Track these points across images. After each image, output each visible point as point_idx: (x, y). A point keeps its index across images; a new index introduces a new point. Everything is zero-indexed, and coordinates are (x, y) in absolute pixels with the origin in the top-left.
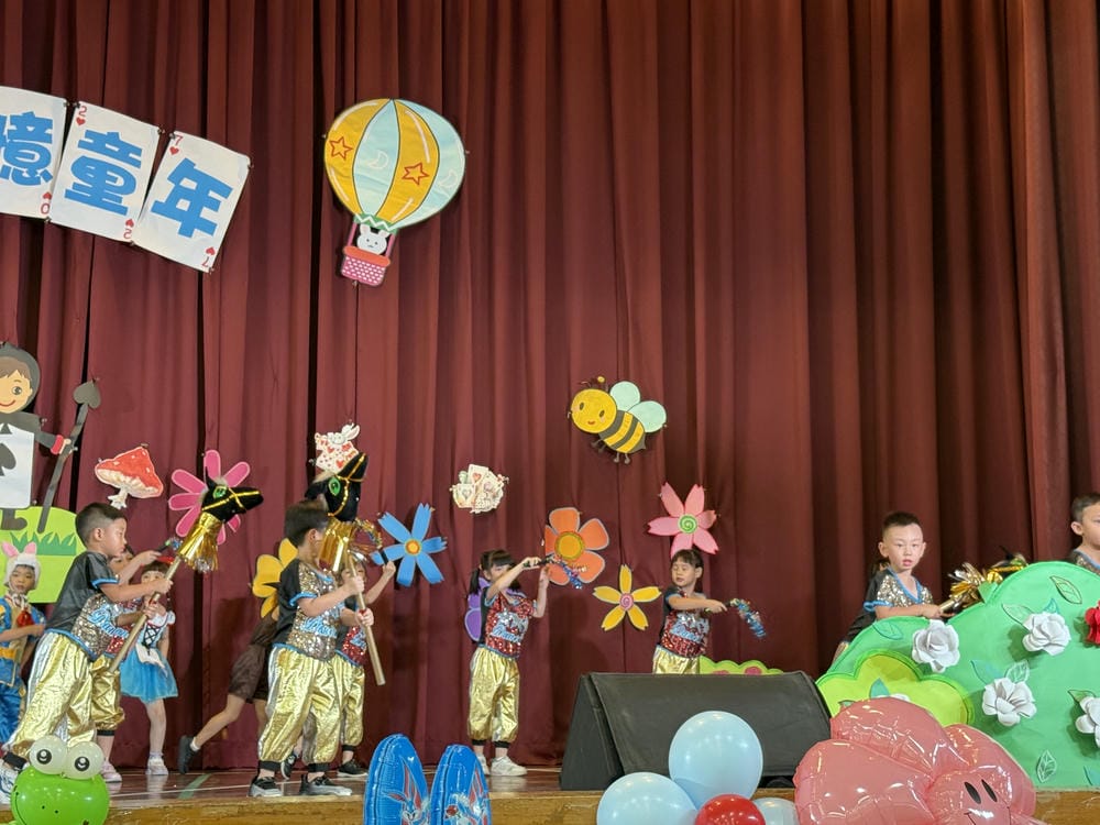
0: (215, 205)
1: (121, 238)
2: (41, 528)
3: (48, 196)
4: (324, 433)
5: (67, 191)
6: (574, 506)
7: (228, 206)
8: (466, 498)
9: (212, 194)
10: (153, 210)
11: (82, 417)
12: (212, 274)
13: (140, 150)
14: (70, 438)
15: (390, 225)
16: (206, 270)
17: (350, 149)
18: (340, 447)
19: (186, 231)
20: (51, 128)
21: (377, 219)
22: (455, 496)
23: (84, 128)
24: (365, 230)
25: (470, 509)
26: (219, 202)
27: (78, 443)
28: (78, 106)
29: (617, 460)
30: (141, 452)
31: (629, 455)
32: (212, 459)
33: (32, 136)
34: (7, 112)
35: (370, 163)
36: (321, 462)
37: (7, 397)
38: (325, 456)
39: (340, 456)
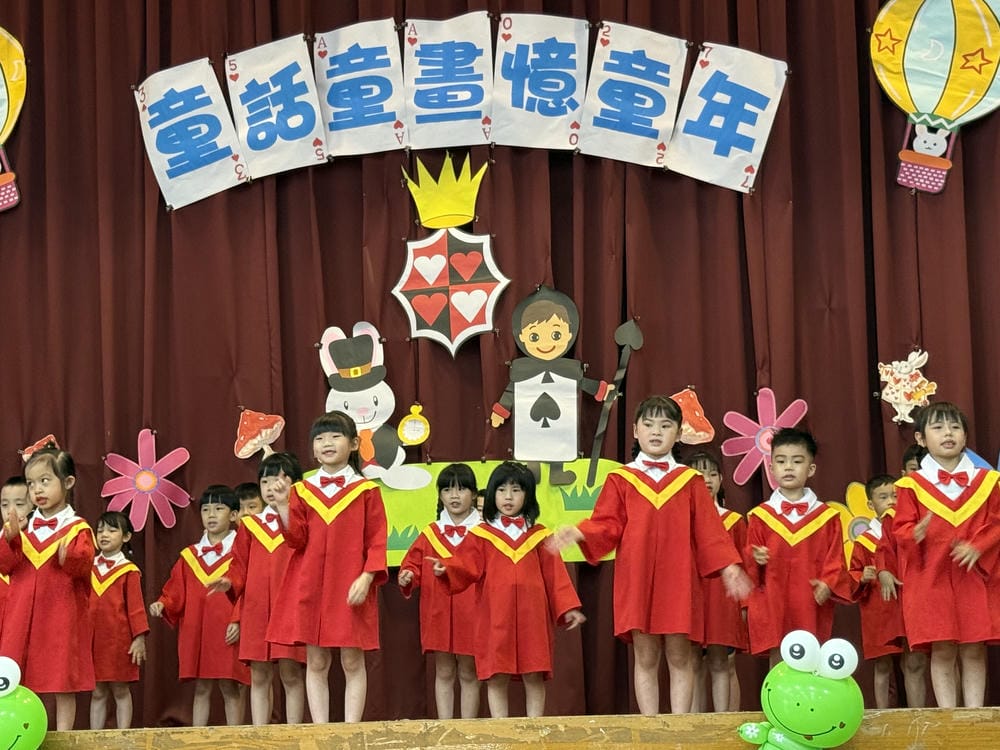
0: (752, 119)
1: (653, 164)
2: (591, 481)
3: (576, 125)
4: (888, 362)
5: (595, 118)
7: (766, 118)
9: (748, 107)
10: (685, 131)
11: (625, 360)
12: (753, 196)
13: (668, 66)
15: (950, 122)
16: (746, 191)
17: (900, 41)
18: (907, 377)
19: (722, 150)
20: (574, 52)
21: (933, 117)
23: (609, 49)
24: (921, 130)
26: (757, 115)
27: (622, 386)
28: (602, 26)
30: (686, 398)
32: (766, 398)
33: (556, 63)
34: (529, 40)
35: (923, 54)
36: (887, 394)
37: (546, 343)
38: (891, 388)
39: (908, 387)
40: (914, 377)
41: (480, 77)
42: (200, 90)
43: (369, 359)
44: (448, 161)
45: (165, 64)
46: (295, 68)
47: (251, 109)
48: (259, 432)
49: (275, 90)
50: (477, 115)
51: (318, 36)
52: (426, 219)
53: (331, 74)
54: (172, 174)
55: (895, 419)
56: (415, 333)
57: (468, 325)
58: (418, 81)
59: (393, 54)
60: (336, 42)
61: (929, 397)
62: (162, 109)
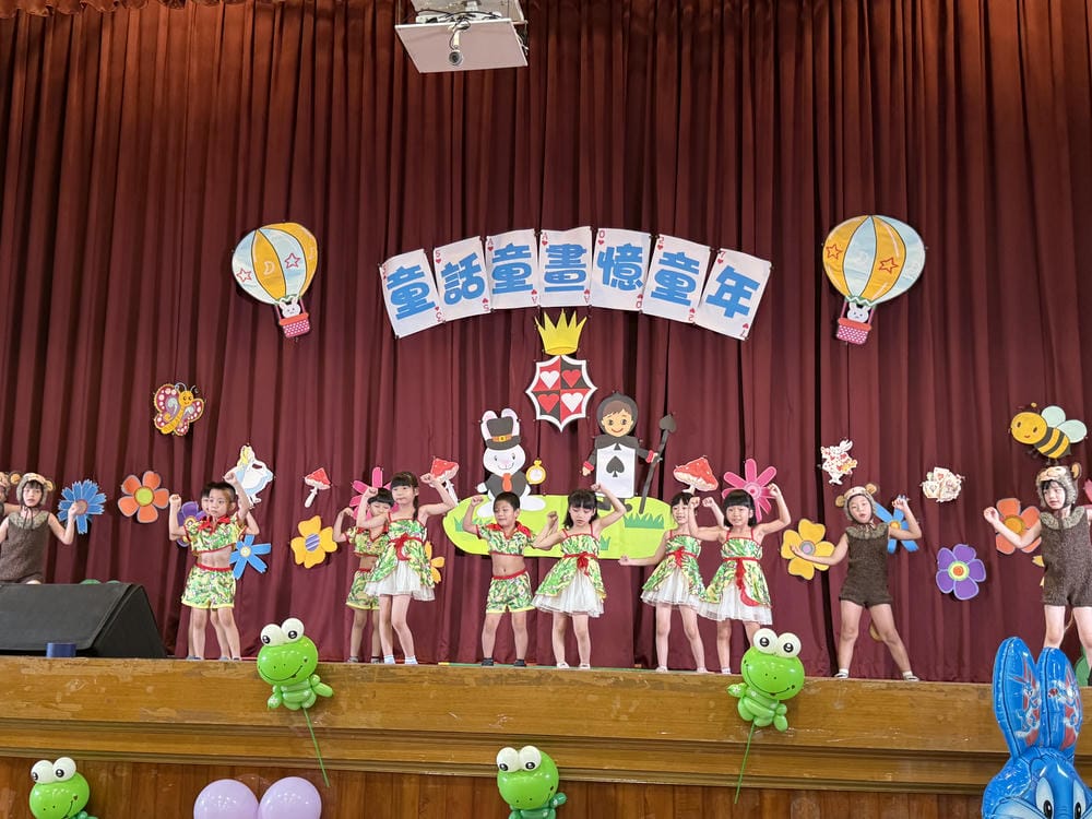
0: (748, 296)
1: (687, 321)
2: (641, 511)
3: (641, 296)
4: (827, 446)
5: (652, 292)
6: (1016, 497)
7: (757, 295)
8: (933, 492)
9: (746, 288)
10: (707, 301)
11: (665, 438)
12: (747, 342)
13: (699, 262)
14: (657, 452)
15: (871, 302)
16: (743, 339)
17: (841, 252)
18: (839, 456)
19: (729, 314)
20: (641, 252)
21: (861, 299)
22: (924, 490)
23: (663, 251)
24: (853, 306)
25: (936, 499)
26: (751, 293)
27: (663, 455)
28: (659, 237)
30: (703, 460)
31: (1058, 459)
32: (750, 464)
33: (629, 259)
34: (615, 245)
35: (855, 260)
36: (826, 466)
37: (617, 425)
38: (828, 462)
39: (839, 462)
40: (844, 456)
41: (584, 266)
42: (418, 268)
43: (510, 431)
44: (563, 315)
45: (399, 251)
46: (474, 256)
47: (447, 280)
48: (443, 472)
49: (461, 269)
50: (582, 288)
51: (488, 237)
52: (548, 349)
53: (494, 260)
54: (399, 317)
55: (830, 482)
56: (539, 417)
57: (570, 413)
58: (547, 267)
59: (533, 250)
60: (499, 243)
61: (852, 469)
62: (396, 278)
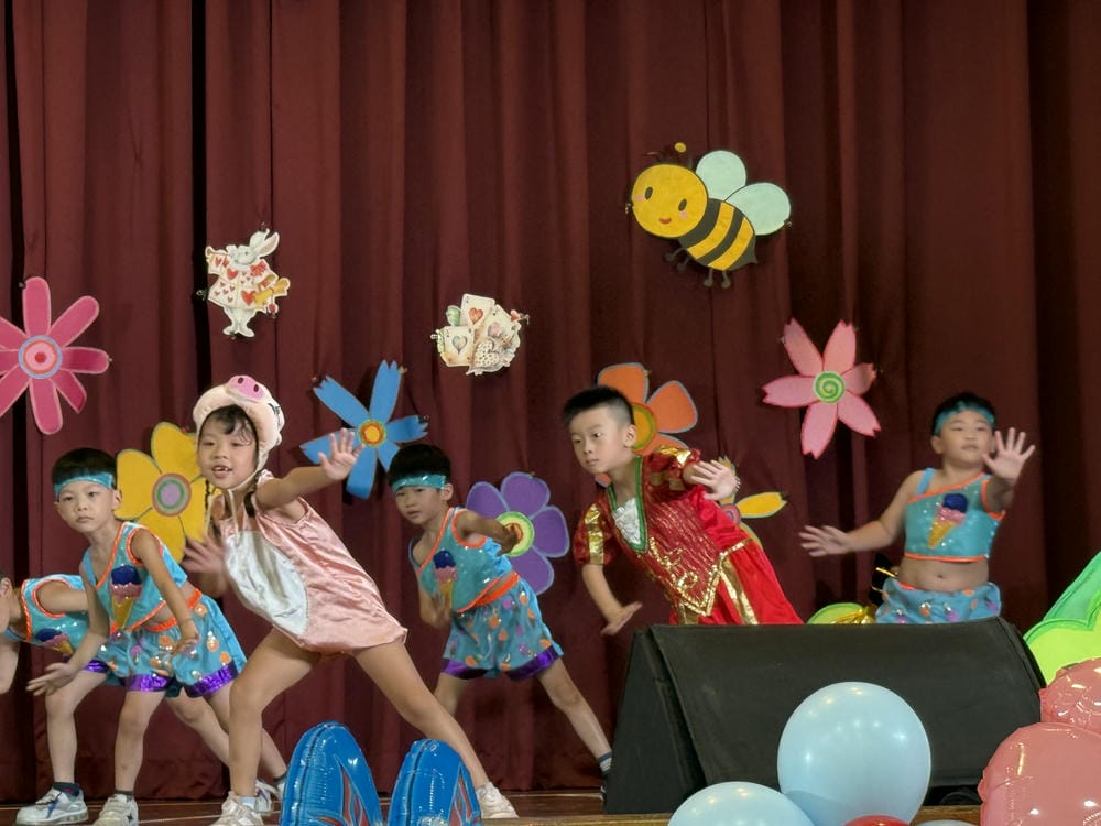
4: (221, 245)
6: (640, 362)
8: (459, 350)
18: (248, 269)
22: (440, 347)
25: (467, 368)
29: (709, 282)
31: (730, 273)
32: (37, 290)
36: (217, 294)
38: (223, 285)
39: (248, 283)
40: (257, 270)
55: (227, 331)
61: (278, 300)
